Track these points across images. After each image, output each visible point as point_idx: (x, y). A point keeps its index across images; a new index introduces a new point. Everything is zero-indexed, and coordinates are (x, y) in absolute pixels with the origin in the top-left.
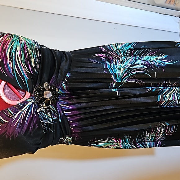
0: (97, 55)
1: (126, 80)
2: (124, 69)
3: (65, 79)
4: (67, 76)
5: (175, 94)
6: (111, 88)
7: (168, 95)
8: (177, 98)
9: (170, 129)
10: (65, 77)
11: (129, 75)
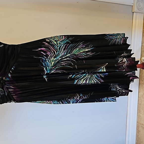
0: (40, 49)
1: (53, 71)
2: (54, 62)
3: (11, 71)
4: (12, 69)
5: (88, 79)
6: (43, 75)
7: (83, 80)
8: (88, 82)
9: (84, 97)
10: (11, 69)
11: (56, 68)
